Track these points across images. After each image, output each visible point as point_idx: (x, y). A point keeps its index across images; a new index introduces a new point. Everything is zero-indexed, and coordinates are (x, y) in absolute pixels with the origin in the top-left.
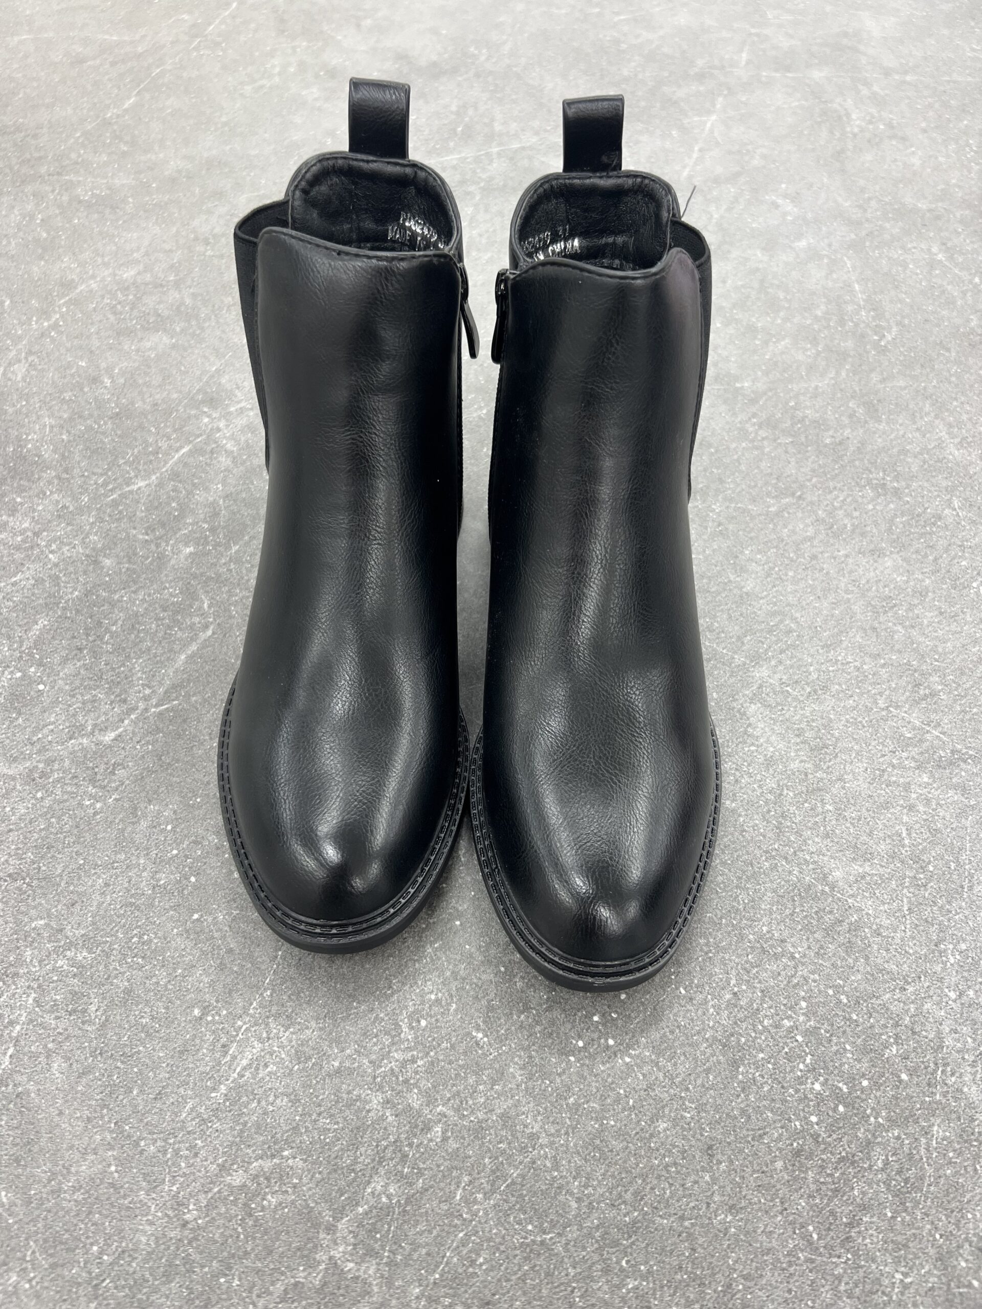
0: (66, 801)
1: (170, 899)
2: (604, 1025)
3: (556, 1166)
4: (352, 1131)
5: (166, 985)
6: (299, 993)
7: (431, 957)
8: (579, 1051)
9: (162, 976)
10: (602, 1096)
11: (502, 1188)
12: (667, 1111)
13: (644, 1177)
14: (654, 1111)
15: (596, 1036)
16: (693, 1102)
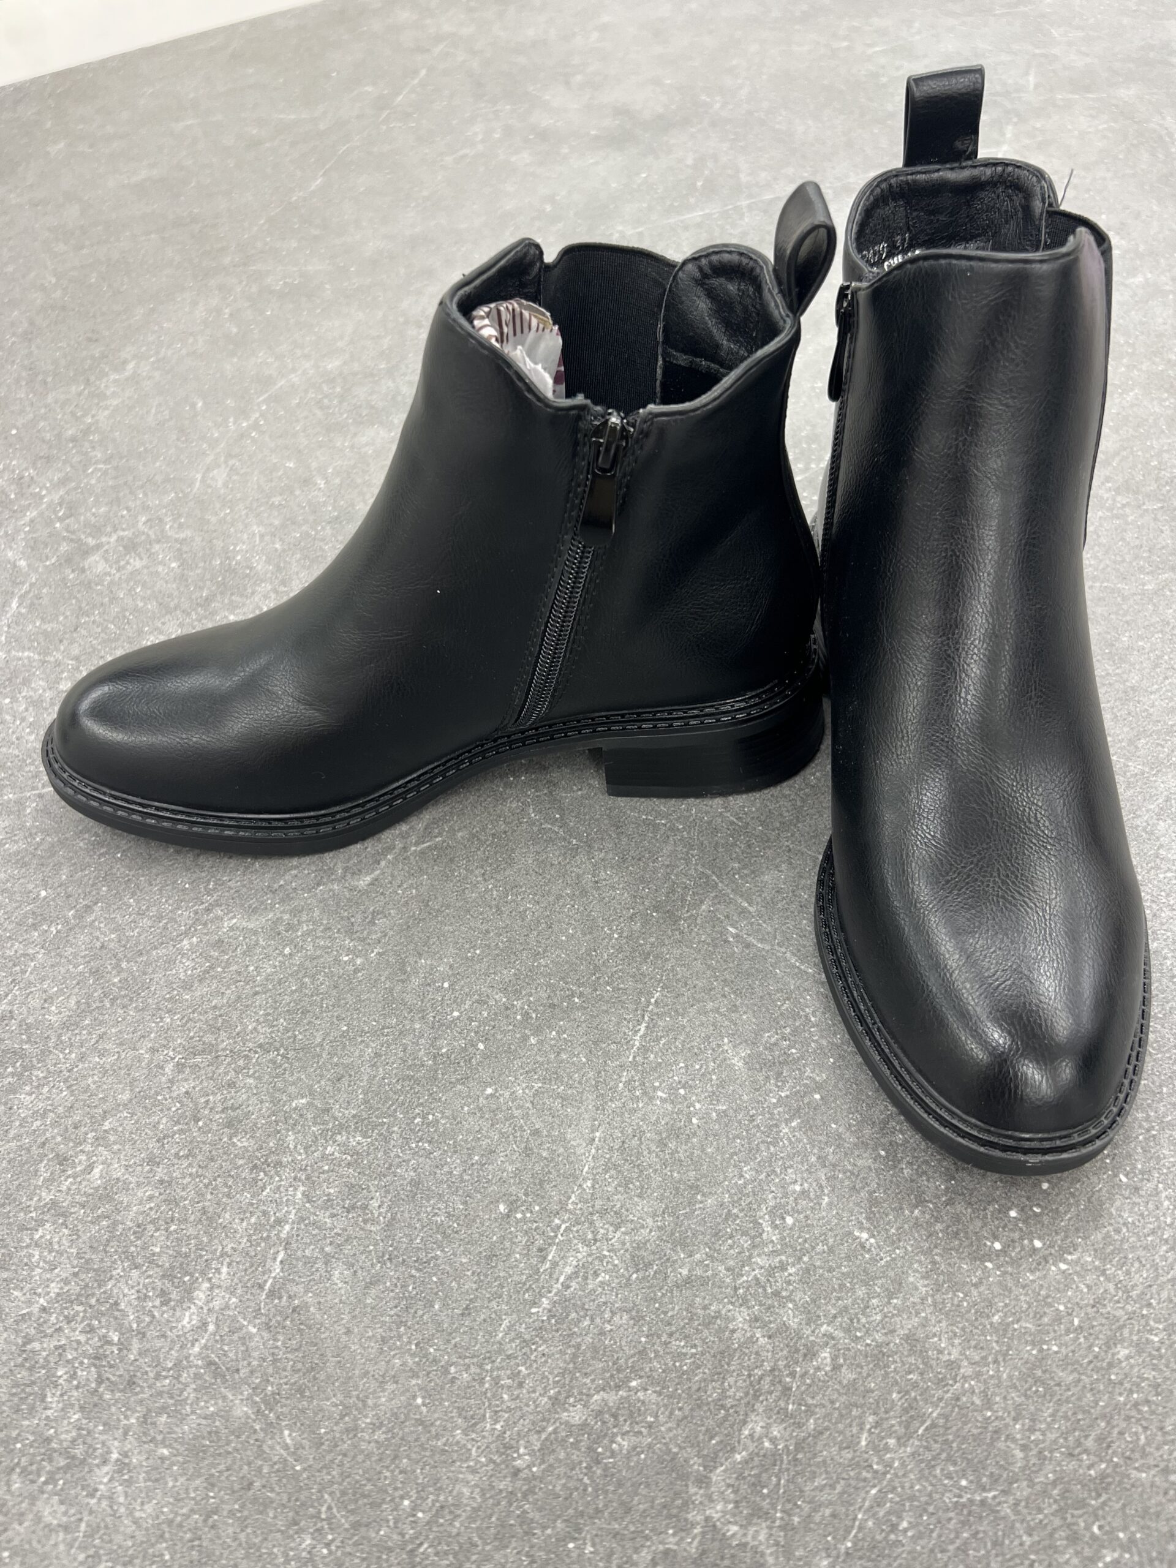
0: (321, 956)
1: (456, 1071)
2: (1025, 1222)
3: (988, 1404)
4: (714, 1356)
5: (461, 1176)
6: (626, 1185)
7: (789, 1139)
8: (998, 1256)
9: (455, 1163)
10: (1036, 1313)
11: (920, 1432)
12: (1126, 1332)
13: (1108, 1418)
14: (1109, 1333)
15: (1016, 1235)
16: (1159, 1322)
